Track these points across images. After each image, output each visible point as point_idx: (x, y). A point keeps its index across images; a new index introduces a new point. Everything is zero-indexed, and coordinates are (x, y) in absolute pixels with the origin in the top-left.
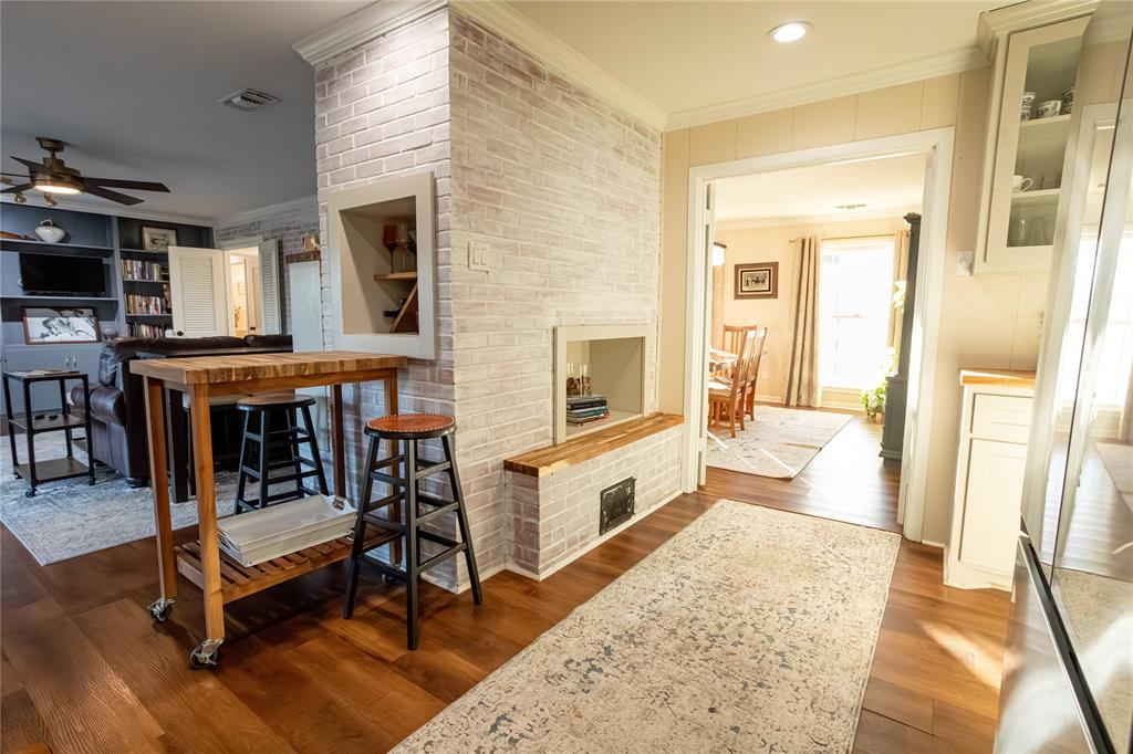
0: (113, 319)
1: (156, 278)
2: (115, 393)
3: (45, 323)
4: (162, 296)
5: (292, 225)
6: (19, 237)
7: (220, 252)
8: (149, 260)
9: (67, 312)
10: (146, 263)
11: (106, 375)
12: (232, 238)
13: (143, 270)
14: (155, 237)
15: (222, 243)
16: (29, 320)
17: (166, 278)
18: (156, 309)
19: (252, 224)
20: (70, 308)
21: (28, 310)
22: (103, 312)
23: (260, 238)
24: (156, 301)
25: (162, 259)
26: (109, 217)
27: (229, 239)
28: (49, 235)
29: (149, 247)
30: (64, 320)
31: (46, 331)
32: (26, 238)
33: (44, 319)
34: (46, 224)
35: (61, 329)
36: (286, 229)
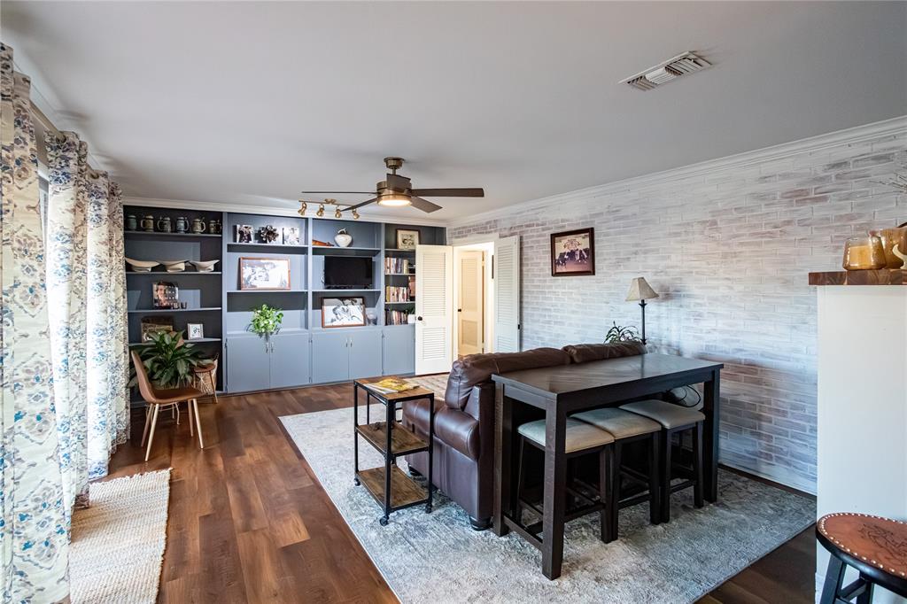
0: (374, 306)
1: (405, 272)
2: (472, 423)
3: (334, 310)
4: (407, 286)
5: (535, 222)
6: (325, 244)
7: (451, 247)
8: (400, 257)
9: (347, 301)
10: (400, 260)
11: (456, 399)
12: (466, 236)
13: (397, 265)
14: (405, 238)
15: (454, 240)
16: (325, 308)
17: (412, 271)
18: (403, 298)
19: (487, 223)
20: (348, 298)
21: (325, 300)
22: (369, 301)
23: (497, 234)
24: (403, 290)
25: (411, 256)
26: (380, 224)
27: (463, 237)
28: (343, 241)
29: (402, 247)
30: (345, 307)
31: (334, 316)
32: (329, 245)
33: (334, 307)
34: (341, 233)
35: (343, 315)
36: (527, 226)
